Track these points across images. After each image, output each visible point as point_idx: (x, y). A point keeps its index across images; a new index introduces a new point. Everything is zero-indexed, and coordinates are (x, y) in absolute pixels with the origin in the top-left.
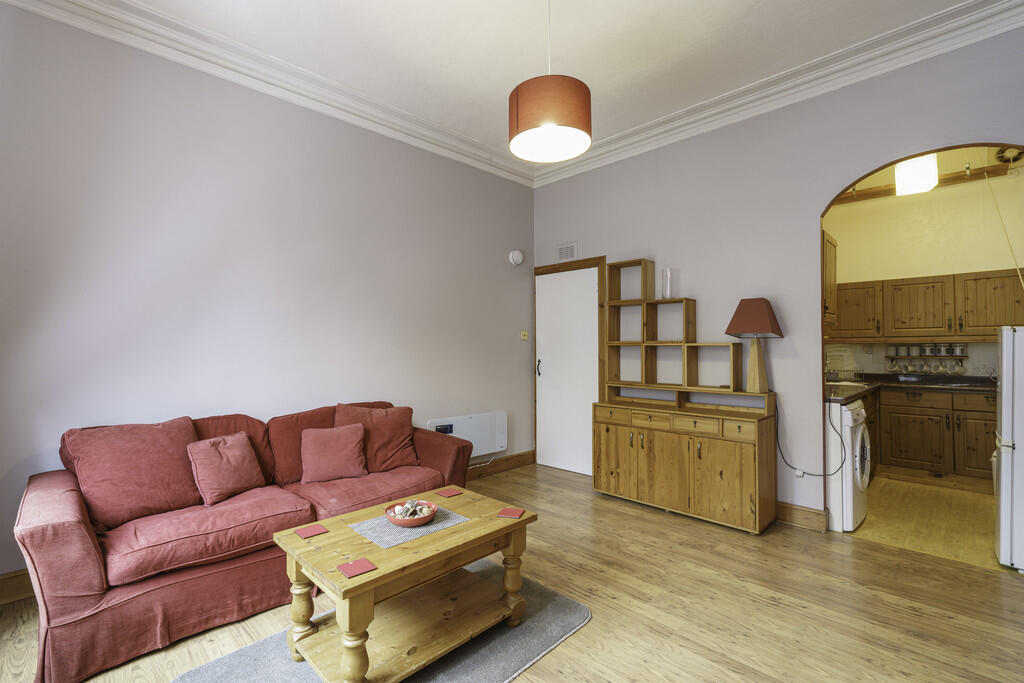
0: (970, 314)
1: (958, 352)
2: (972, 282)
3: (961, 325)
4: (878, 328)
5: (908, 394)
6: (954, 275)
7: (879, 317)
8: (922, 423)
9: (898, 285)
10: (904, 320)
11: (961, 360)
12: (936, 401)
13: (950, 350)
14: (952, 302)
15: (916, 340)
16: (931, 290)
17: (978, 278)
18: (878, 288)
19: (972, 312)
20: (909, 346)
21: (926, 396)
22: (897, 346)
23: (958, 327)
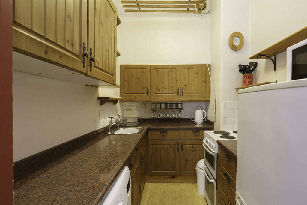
0: (186, 86)
1: (180, 107)
2: (187, 69)
3: (182, 93)
4: (148, 93)
5: (161, 132)
6: (180, 65)
7: (148, 86)
8: (167, 149)
9: (157, 68)
10: (159, 89)
11: (180, 110)
12: (173, 136)
13: (177, 106)
14: (179, 80)
15: (164, 100)
16: (171, 71)
17: (190, 67)
18: (148, 69)
19: (187, 85)
20: (161, 103)
21: (169, 133)
22: (156, 103)
23: (181, 93)
